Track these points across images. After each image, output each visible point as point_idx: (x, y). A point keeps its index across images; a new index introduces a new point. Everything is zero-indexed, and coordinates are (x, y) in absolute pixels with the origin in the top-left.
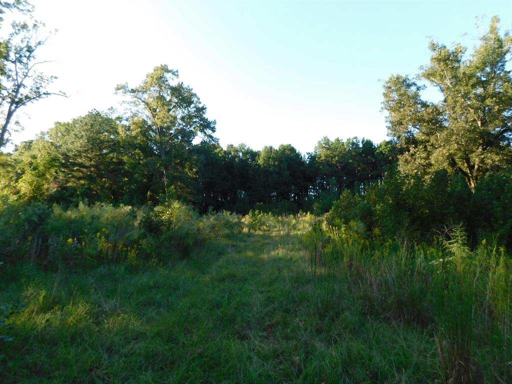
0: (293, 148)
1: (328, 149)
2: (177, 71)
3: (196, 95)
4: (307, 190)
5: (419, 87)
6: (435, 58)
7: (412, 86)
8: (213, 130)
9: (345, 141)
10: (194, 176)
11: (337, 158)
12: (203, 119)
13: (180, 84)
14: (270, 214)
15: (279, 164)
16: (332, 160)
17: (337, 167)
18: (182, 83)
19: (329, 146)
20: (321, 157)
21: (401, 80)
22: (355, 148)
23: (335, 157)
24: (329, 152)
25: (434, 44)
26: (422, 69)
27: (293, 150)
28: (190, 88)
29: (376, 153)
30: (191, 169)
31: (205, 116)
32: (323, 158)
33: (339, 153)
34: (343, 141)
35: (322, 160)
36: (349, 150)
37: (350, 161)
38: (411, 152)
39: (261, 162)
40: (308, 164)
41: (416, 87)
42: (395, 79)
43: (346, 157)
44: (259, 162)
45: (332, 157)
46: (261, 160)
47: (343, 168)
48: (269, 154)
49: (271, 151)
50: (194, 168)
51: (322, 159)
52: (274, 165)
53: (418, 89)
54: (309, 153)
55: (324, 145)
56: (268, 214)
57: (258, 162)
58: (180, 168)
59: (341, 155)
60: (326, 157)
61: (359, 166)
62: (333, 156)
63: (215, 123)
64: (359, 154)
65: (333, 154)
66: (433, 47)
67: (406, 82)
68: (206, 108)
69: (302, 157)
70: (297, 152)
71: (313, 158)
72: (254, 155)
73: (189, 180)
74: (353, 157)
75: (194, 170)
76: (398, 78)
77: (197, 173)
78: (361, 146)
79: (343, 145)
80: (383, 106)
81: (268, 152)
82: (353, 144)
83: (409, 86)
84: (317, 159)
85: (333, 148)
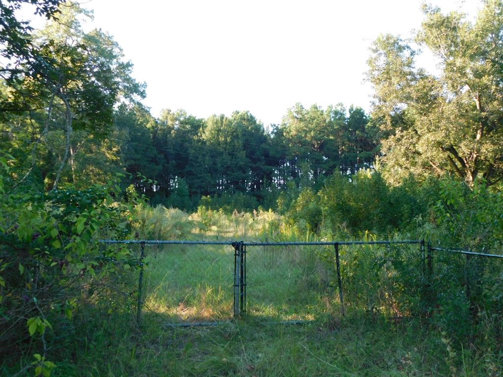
0: (252, 117)
1: (301, 120)
2: (92, 11)
3: (118, 45)
4: (269, 176)
5: (414, 52)
6: (426, 24)
7: (404, 49)
8: (143, 95)
9: (325, 108)
10: (115, 158)
11: (312, 134)
12: (128, 80)
13: (98, 30)
14: (221, 212)
15: (232, 140)
16: (306, 136)
17: (313, 145)
18: (100, 29)
19: (303, 116)
20: (290, 131)
21: (392, 41)
22: (339, 119)
23: (310, 131)
24: (302, 124)
25: (426, 5)
26: (414, 33)
27: (251, 120)
28: (110, 35)
29: (366, 127)
30: (109, 148)
31: (132, 76)
32: (294, 133)
33: (316, 126)
34: (321, 109)
35: (292, 136)
36: (330, 122)
37: (331, 137)
38: (397, 136)
39: (206, 135)
40: (272, 140)
41: (409, 51)
42: (385, 39)
43: (326, 131)
44: (204, 136)
45: (306, 132)
46: (207, 133)
47: (321, 147)
48: (219, 125)
49: (222, 122)
50: (114, 147)
51: (292, 133)
52: (226, 142)
53: (412, 53)
54: (275, 125)
55: (295, 114)
56: (218, 211)
57: (201, 136)
58: (94, 147)
59: (318, 129)
60: (298, 131)
61: (343, 144)
62: (307, 129)
63: (145, 85)
64: (345, 128)
65: (307, 127)
66: (425, 9)
67: (398, 43)
68: (133, 65)
69: (264, 129)
70: (258, 122)
71: (279, 133)
72: (196, 125)
73: (108, 164)
74: (335, 132)
75: (114, 149)
76: (388, 39)
77: (118, 152)
78: (348, 115)
79: (322, 115)
80: (365, 76)
81: (216, 123)
82: (336, 113)
83: (401, 49)
84: (284, 134)
85: (308, 120)
